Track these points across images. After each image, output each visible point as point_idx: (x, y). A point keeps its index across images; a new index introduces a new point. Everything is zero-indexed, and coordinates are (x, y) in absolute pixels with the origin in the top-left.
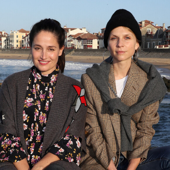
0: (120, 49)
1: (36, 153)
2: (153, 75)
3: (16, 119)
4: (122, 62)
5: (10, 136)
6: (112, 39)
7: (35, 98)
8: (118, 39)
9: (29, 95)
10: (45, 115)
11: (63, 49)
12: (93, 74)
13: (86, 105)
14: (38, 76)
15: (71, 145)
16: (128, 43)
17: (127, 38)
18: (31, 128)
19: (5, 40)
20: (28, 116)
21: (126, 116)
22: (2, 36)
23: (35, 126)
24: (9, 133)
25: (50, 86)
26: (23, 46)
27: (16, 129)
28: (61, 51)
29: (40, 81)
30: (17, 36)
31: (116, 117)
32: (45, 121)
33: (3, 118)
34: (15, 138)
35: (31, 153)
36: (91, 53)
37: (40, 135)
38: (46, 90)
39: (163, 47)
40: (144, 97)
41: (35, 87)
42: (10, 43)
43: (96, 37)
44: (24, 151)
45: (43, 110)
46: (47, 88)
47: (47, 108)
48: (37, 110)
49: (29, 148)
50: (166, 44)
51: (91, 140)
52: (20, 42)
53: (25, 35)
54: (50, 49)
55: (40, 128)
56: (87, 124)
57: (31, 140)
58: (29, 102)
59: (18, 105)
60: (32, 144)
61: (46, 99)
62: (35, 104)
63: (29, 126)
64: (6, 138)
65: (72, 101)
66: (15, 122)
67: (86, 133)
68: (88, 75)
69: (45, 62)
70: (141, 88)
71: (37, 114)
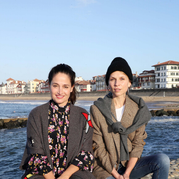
0: (117, 87)
1: (61, 166)
2: (142, 105)
3: (43, 142)
4: (119, 97)
5: (39, 156)
6: (112, 80)
7: (56, 125)
8: (116, 79)
9: (51, 123)
10: (64, 137)
11: (73, 87)
12: (99, 105)
13: (92, 127)
14: (56, 108)
15: (86, 159)
16: (123, 82)
17: (122, 79)
18: (55, 148)
19: (24, 87)
20: (52, 139)
21: (125, 135)
22: (22, 84)
23: (58, 146)
24: (38, 153)
25: (65, 115)
26: (37, 91)
27: (43, 150)
28: (72, 88)
29: (57, 111)
30: (33, 84)
31: (117, 136)
32: (65, 142)
33: (33, 142)
34: (43, 157)
35: (57, 166)
36: (86, 94)
37: (62, 152)
38: (63, 118)
39: (137, 89)
40: (137, 121)
41: (55, 116)
42: (28, 89)
43: (89, 83)
44: (50, 166)
45: (62, 133)
46: (63, 116)
47: (65, 132)
48: (58, 134)
49: (55, 162)
50: (138, 86)
51: (97, 153)
52: (35, 88)
53: (38, 84)
54: (65, 86)
55: (62, 148)
56: (94, 142)
57: (56, 157)
58: (51, 128)
59: (43, 132)
60: (57, 160)
61: (64, 125)
62: (57, 130)
63: (54, 146)
64: (36, 157)
65: (83, 125)
66: (42, 144)
67: (93, 148)
68: (96, 106)
69: (61, 97)
70: (134, 115)
71: (59, 137)
